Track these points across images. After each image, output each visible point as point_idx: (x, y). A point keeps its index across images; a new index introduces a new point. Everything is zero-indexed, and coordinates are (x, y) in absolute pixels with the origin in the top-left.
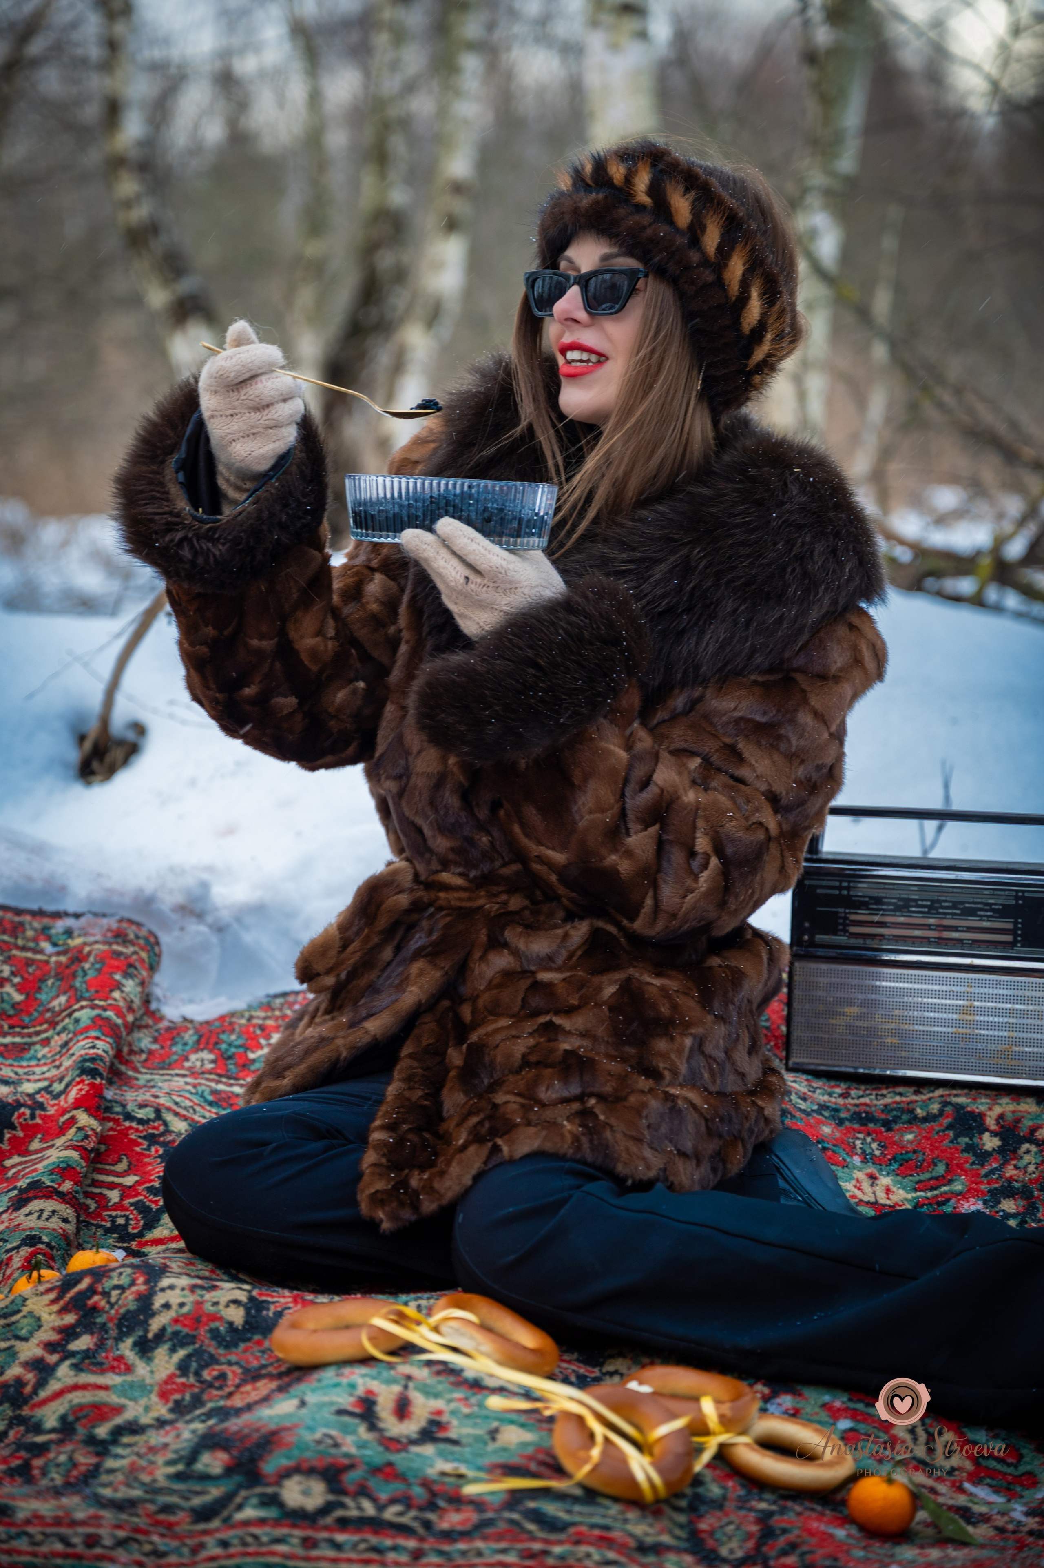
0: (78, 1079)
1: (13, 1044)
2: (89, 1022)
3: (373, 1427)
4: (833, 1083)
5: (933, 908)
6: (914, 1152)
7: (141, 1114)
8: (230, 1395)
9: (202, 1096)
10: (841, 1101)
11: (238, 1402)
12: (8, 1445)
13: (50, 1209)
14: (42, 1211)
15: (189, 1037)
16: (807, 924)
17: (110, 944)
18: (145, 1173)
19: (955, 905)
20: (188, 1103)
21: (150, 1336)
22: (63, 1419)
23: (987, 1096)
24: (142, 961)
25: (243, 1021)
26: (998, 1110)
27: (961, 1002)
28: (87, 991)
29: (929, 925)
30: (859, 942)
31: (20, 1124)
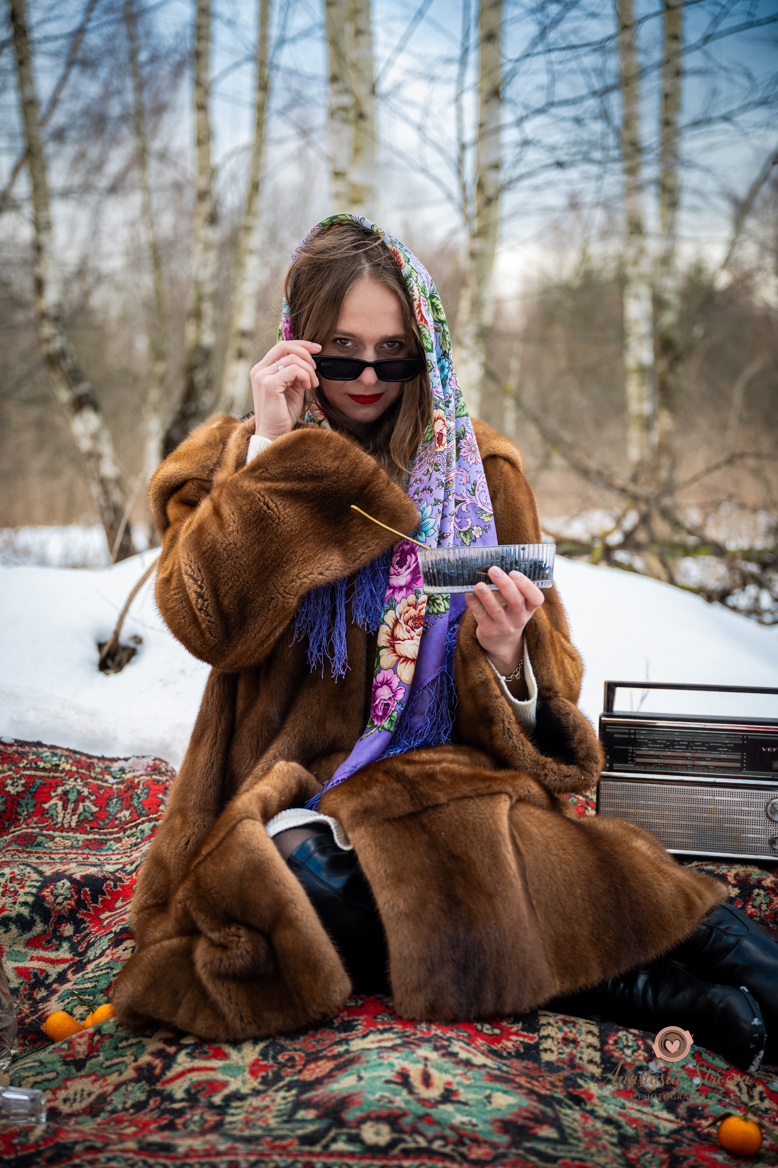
1: (95, 839)
2: (149, 831)
3: (411, 1092)
5: (690, 746)
8: (300, 1072)
11: (308, 1076)
12: (152, 1110)
17: (151, 775)
19: (703, 744)
22: (187, 1091)
23: (725, 865)
26: (734, 872)
27: (708, 806)
28: (142, 808)
29: (687, 757)
30: (642, 768)
31: (108, 891)
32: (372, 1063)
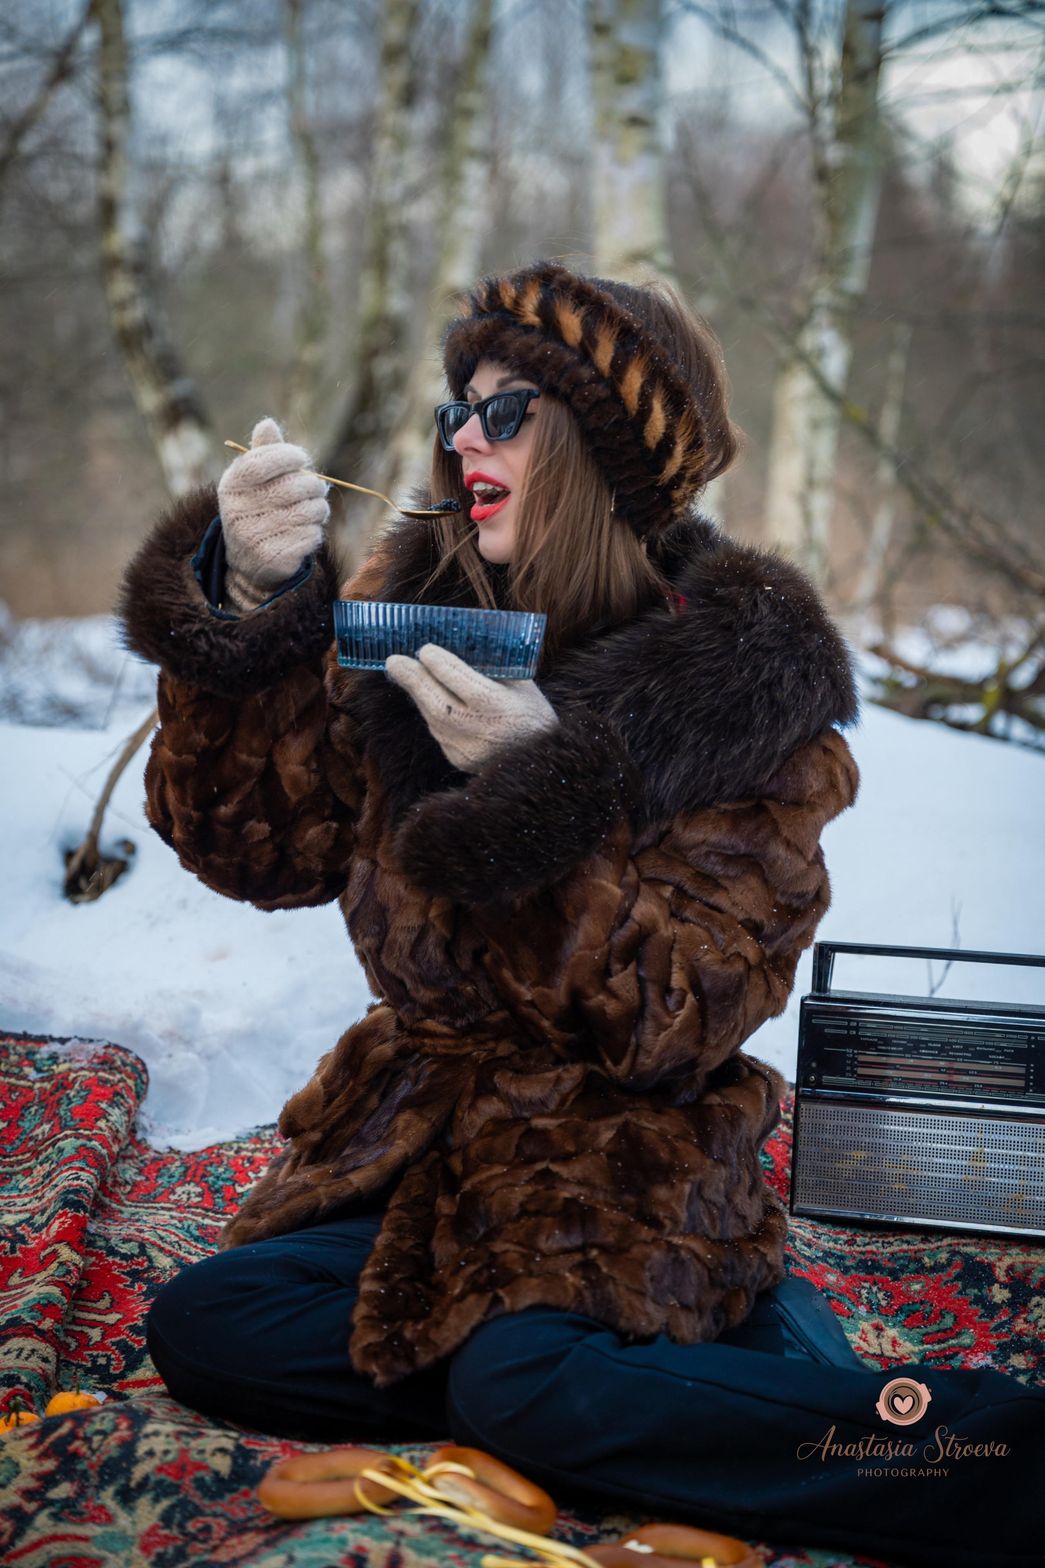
0: (61, 1212)
2: (73, 1152)
4: (838, 1230)
5: (944, 1050)
6: (922, 1303)
7: (125, 1249)
8: (215, 1549)
9: (188, 1231)
10: (846, 1248)
11: (223, 1555)
13: (29, 1348)
14: (21, 1350)
15: (176, 1168)
16: (814, 1065)
17: (97, 1071)
18: (127, 1311)
19: (966, 1048)
20: (174, 1238)
21: (133, 1484)
23: (996, 1246)
24: (129, 1089)
25: (232, 1153)
26: (1007, 1261)
27: (971, 1148)
28: (72, 1119)
29: (940, 1068)
30: (868, 1084)
32: (315, 1537)
